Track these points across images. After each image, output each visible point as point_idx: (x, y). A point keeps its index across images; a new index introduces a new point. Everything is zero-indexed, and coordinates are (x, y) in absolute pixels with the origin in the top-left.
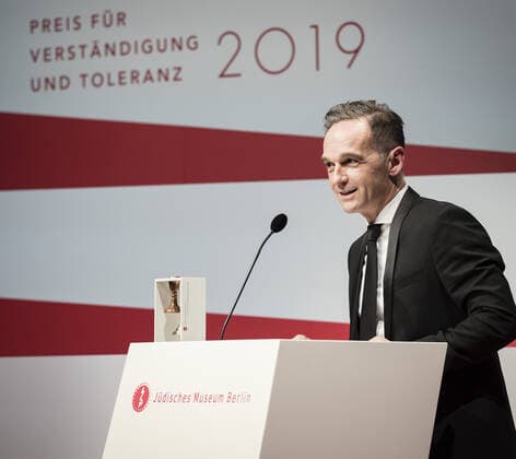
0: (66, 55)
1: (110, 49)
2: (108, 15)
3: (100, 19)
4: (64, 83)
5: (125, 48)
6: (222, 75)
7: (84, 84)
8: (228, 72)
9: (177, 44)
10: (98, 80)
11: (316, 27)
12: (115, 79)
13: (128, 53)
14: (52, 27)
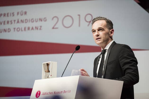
0: (10, 23)
1: (22, 21)
2: (22, 12)
3: (20, 13)
4: (9, 30)
5: (26, 21)
6: (53, 28)
7: (14, 31)
8: (55, 27)
9: (41, 20)
10: (18, 30)
11: (79, 15)
12: (23, 29)
13: (27, 22)
14: (6, 15)
